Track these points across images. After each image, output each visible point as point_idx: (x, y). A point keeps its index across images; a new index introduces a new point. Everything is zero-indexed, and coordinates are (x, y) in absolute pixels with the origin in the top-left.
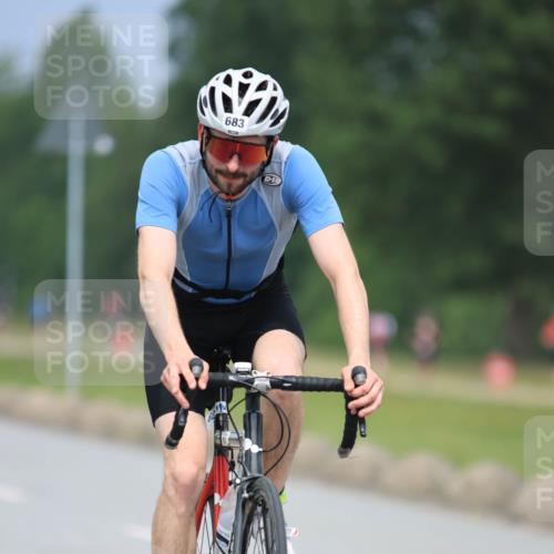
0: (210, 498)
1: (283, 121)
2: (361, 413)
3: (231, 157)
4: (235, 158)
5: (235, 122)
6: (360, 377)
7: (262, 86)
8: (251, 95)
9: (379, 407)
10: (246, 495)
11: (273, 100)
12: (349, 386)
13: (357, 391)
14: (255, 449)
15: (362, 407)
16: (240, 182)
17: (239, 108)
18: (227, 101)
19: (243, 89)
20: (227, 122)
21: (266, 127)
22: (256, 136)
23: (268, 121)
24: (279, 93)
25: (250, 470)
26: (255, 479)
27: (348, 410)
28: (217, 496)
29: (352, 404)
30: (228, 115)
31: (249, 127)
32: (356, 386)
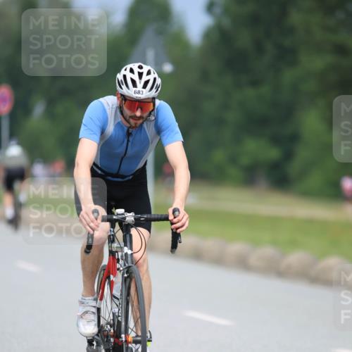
0: (109, 277)
1: (159, 89)
2: (178, 231)
3: (137, 109)
4: (139, 110)
5: (139, 92)
6: (177, 213)
7: (149, 73)
8: (145, 78)
9: (187, 228)
10: (126, 275)
11: (155, 79)
12: (171, 217)
13: (175, 220)
14: (129, 252)
15: (179, 228)
16: (141, 121)
17: (140, 85)
18: (134, 82)
19: (140, 75)
20: (135, 92)
21: (153, 93)
22: (148, 98)
23: (154, 90)
24: (156, 75)
25: (127, 263)
26: (130, 267)
27: (172, 230)
28: (112, 276)
29: (173, 226)
30: (135, 89)
31: (145, 94)
32: (175, 218)
